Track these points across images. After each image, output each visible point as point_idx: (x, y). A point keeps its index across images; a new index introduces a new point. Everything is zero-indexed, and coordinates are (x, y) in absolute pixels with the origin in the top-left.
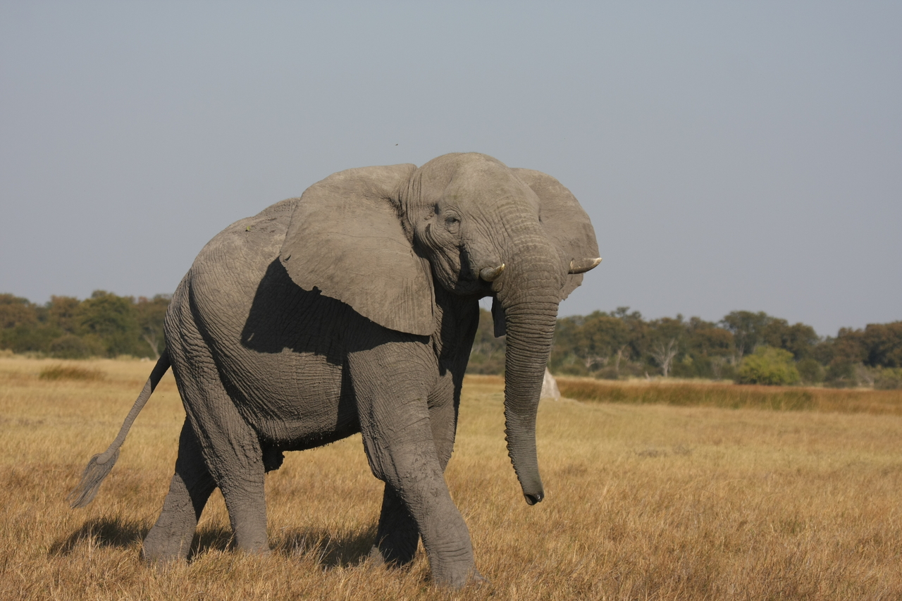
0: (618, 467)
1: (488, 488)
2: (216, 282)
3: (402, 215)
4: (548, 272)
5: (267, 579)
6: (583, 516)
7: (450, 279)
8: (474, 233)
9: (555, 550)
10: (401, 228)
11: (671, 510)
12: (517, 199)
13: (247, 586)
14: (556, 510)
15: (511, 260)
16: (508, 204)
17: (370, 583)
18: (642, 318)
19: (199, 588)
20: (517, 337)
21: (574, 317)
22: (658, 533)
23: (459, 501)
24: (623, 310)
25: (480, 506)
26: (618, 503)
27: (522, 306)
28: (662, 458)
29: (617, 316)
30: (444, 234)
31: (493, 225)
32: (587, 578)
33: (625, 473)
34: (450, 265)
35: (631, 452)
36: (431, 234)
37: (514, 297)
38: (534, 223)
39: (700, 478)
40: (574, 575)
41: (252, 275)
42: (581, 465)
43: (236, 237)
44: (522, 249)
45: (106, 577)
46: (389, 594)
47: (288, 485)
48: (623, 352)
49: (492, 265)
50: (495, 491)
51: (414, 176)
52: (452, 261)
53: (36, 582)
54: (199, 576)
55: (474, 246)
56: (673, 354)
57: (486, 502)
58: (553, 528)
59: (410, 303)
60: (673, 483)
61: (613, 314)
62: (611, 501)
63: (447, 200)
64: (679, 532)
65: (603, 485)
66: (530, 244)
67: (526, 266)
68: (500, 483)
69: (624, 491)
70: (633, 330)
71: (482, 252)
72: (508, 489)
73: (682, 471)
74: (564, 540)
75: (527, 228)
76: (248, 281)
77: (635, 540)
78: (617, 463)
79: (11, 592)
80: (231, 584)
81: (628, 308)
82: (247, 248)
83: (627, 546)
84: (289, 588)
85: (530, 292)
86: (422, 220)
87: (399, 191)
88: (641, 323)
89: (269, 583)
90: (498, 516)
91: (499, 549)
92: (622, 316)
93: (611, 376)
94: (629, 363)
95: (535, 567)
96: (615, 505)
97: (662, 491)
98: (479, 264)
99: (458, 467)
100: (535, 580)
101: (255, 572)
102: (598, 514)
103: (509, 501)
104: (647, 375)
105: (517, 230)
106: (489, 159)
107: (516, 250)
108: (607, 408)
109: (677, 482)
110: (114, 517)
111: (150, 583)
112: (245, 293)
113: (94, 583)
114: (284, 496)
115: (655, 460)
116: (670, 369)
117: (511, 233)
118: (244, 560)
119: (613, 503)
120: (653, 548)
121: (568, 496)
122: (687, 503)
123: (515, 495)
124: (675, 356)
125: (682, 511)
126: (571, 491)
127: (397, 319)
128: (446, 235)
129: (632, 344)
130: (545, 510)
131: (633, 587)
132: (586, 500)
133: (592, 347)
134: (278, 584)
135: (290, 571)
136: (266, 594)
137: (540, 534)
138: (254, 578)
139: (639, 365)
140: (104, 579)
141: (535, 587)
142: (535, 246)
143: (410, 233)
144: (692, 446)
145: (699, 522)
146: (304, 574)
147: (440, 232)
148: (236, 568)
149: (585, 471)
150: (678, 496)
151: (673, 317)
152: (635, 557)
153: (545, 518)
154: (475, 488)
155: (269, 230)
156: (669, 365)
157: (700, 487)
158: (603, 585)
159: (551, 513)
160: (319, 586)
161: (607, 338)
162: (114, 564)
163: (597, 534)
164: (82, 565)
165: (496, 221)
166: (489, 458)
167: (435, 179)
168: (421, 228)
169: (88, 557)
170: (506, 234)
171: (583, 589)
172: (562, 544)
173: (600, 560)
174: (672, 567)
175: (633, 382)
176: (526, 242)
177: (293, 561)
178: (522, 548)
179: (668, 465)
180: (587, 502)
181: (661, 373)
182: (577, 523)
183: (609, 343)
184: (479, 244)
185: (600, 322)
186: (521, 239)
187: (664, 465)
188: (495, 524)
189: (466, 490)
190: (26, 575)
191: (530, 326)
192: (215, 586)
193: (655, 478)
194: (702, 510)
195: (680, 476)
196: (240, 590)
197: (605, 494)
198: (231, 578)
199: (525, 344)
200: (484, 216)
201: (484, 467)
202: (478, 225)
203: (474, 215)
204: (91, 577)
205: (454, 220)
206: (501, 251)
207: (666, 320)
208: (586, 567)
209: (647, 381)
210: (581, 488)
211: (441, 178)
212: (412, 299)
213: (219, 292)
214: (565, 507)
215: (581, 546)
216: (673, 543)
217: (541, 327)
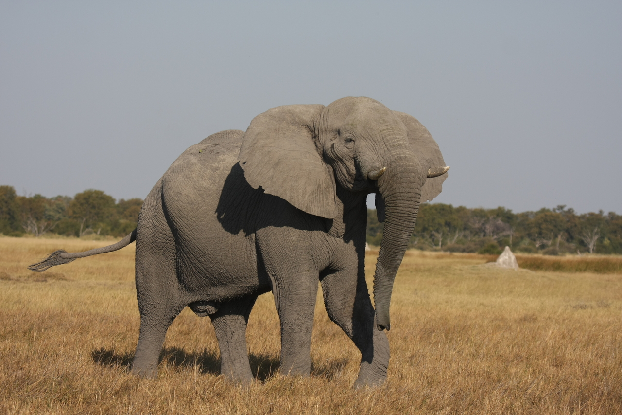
0: (558, 316)
1: (469, 331)
2: (179, 187)
3: (315, 137)
4: (414, 173)
5: (317, 394)
6: (535, 350)
7: (347, 180)
8: (364, 148)
9: (516, 374)
10: (314, 146)
11: (596, 345)
12: (394, 127)
13: (304, 399)
14: (516, 346)
15: (389, 166)
16: (387, 129)
17: (388, 397)
18: (575, 213)
19: (270, 401)
20: (393, 216)
21: (528, 212)
22: (587, 362)
23: (449, 340)
24: (561, 207)
25: (464, 343)
26: (559, 341)
27: (397, 195)
28: (589, 310)
29: (558, 211)
30: (344, 150)
31: (377, 143)
32: (538, 393)
33: (564, 320)
34: (347, 170)
35: (567, 306)
36: (335, 149)
37: (391, 189)
38: (405, 142)
39: (616, 324)
40: (529, 391)
41: (204, 183)
42: (533, 315)
43: (192, 157)
44: (397, 158)
45: (206, 393)
46: (401, 404)
47: (331, 330)
48: (561, 236)
49: (376, 169)
50: (474, 333)
51: (323, 112)
52: (348, 168)
53: (159, 397)
54: (270, 392)
55: (365, 157)
56: (596, 238)
57: (467, 341)
58: (514, 358)
59: (321, 196)
60: (597, 327)
61: (554, 210)
62: (555, 340)
63: (346, 127)
64: (602, 361)
65: (549, 329)
66: (402, 155)
67: (400, 169)
68: (477, 327)
69: (563, 333)
70: (568, 221)
71: (370, 161)
72: (483, 331)
73: (604, 319)
74: (523, 366)
75: (400, 145)
76: (201, 187)
77: (571, 366)
78: (558, 314)
79: (142, 404)
80: (292, 398)
81: (565, 206)
82: (201, 164)
83: (565, 371)
84: (332, 401)
85: (402, 185)
86: (327, 141)
87: (313, 121)
88: (574, 216)
89: (318, 397)
90: (476, 350)
91: (476, 373)
92: (561, 211)
93: (554, 253)
94: (566, 244)
95: (502, 386)
96: (557, 343)
97: (590, 332)
98: (367, 169)
99: (448, 317)
100: (502, 394)
101: (309, 390)
102: (545, 349)
103: (483, 340)
104: (579, 253)
105: (394, 146)
106: (374, 101)
107: (392, 159)
108: (551, 275)
109: (600, 326)
110: (212, 352)
111: (237, 397)
112: (199, 194)
113: (198, 398)
114: (328, 337)
115: (585, 311)
116: (595, 248)
117: (389, 148)
118: (301, 381)
119: (556, 341)
120: (584, 372)
121: (524, 336)
122: (607, 341)
123: (488, 335)
124: (598, 239)
125: (604, 346)
126: (526, 333)
127: (313, 207)
128: (345, 150)
129: (568, 231)
130: (508, 346)
131: (570, 399)
132: (536, 339)
133: (540, 233)
134: (325, 398)
135: (333, 389)
136: (317, 405)
137: (505, 363)
138: (308, 393)
139: (573, 245)
140: (205, 395)
141: (502, 399)
142: (406, 157)
143: (320, 149)
144: (610, 301)
145: (615, 354)
146: (343, 391)
147: (341, 148)
148: (296, 387)
149: (536, 319)
150: (601, 336)
151: (597, 212)
152: (571, 379)
153: (508, 352)
154: (460, 331)
155: (215, 152)
156: (594, 245)
157: (616, 330)
158: (549, 398)
159: (513, 348)
160: (353, 399)
161: (551, 227)
162: (212, 384)
163: (545, 363)
164: (190, 386)
165: (379, 140)
166: (469, 310)
167: (338, 113)
168: (328, 145)
169: (194, 380)
170: (386, 149)
171: (535, 401)
172: (520, 370)
173: (547, 381)
174: (597, 385)
175: (569, 257)
176: (400, 154)
177: (334, 382)
178: (493, 373)
179: (593, 314)
180: (538, 340)
181: (588, 251)
182: (531, 355)
183: (552, 230)
184: (367, 156)
185: (546, 215)
186: (396, 152)
187: (591, 315)
188: (474, 356)
189: (454, 332)
190: (152, 392)
191: (402, 209)
192: (281, 399)
193: (585, 324)
194: (617, 346)
195: (602, 322)
196: (298, 402)
197: (550, 335)
198: (292, 394)
199: (398, 221)
200: (371, 136)
201: (466, 316)
202: (367, 143)
203: (365, 136)
204: (196, 393)
205: (351, 140)
206: (382, 160)
207: (592, 214)
208: (537, 385)
209: (579, 257)
210: (533, 331)
211: (342, 113)
212: (322, 193)
213: (181, 194)
214: (522, 344)
215: (533, 371)
216: (598, 369)
217: (409, 209)
